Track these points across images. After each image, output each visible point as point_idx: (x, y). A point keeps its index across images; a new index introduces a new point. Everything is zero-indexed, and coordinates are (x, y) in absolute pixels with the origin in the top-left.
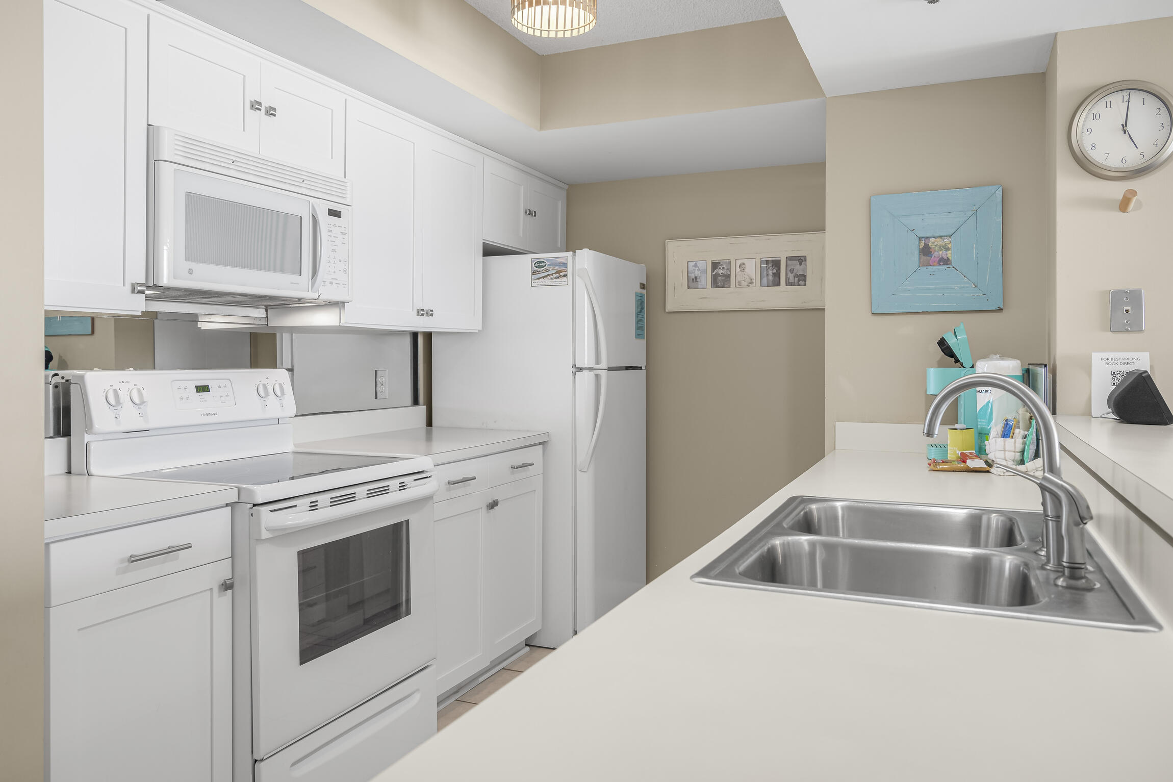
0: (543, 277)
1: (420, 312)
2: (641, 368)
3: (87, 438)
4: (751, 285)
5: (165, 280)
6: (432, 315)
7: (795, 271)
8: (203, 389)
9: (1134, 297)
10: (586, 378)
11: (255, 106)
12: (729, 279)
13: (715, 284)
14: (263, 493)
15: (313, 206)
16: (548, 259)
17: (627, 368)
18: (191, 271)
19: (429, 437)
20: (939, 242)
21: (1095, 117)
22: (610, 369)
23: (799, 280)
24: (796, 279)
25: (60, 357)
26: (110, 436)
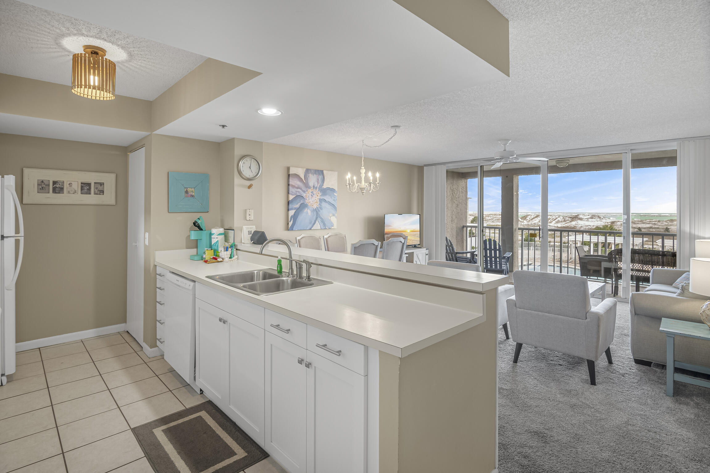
4: (75, 193)
7: (98, 188)
10: (10, 242)
12: (62, 190)
13: (54, 191)
20: (191, 189)
21: (245, 163)
23: (100, 193)
24: (99, 192)
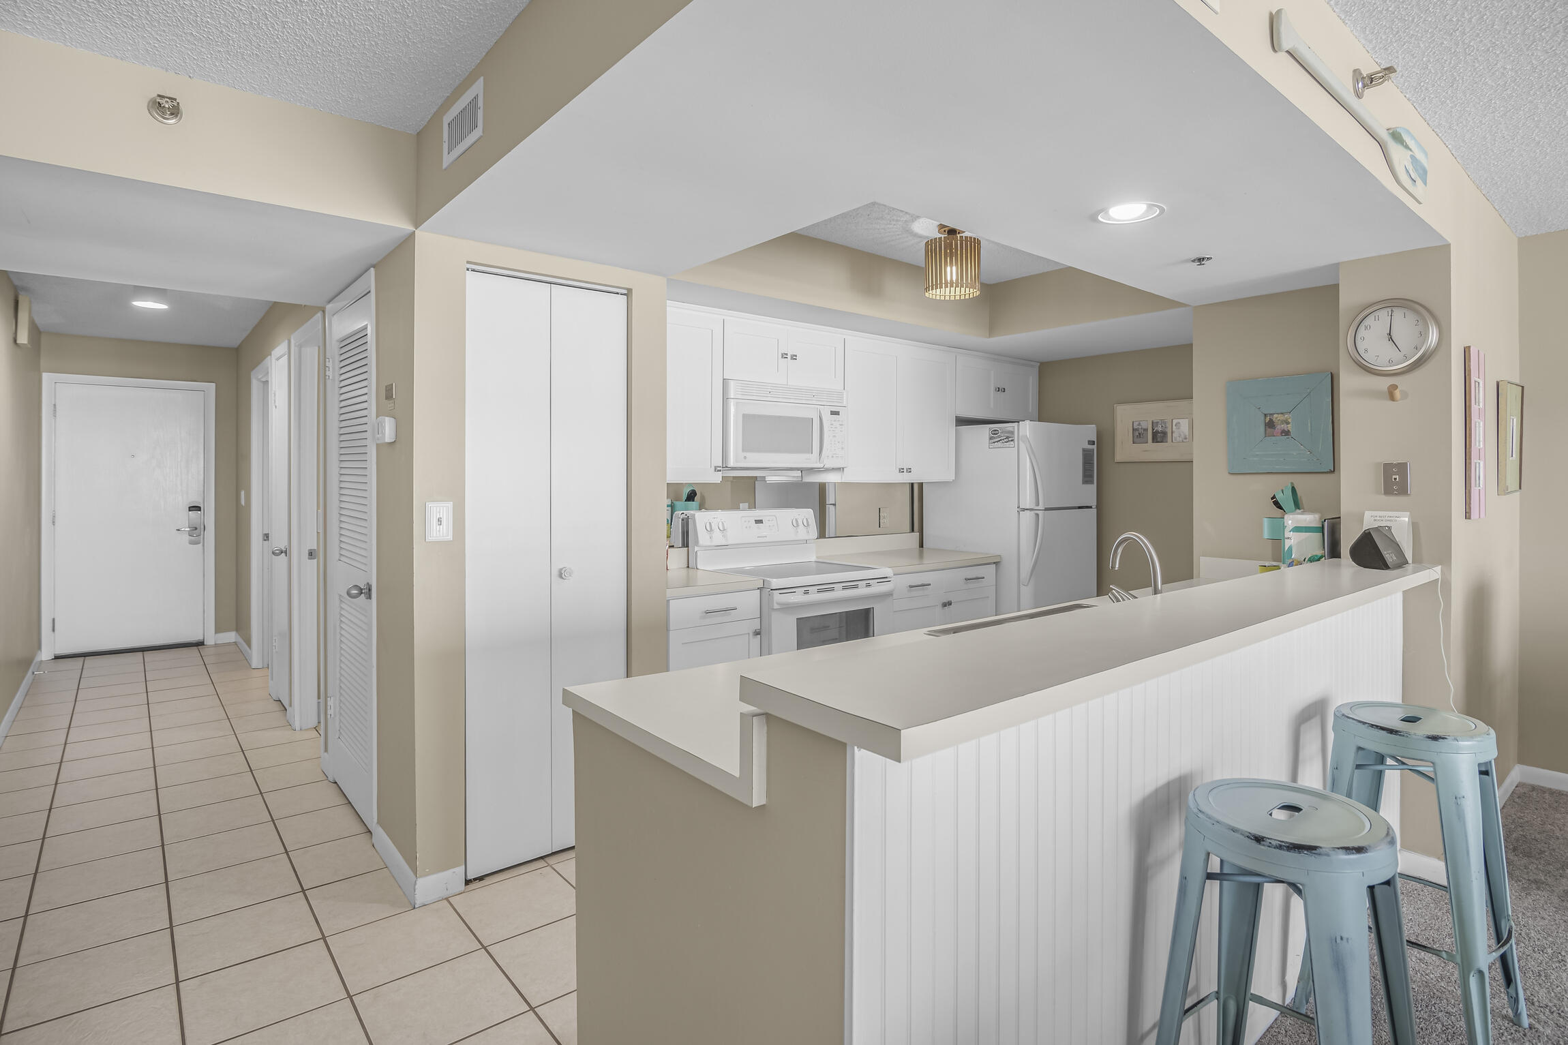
0: (997, 442)
1: (901, 471)
2: (1091, 507)
3: (696, 549)
4: (1185, 441)
5: (731, 464)
6: (910, 472)
8: (759, 522)
9: (1402, 468)
10: (1027, 517)
11: (784, 356)
12: (1166, 436)
13: (1155, 440)
14: (776, 583)
15: (820, 412)
16: (1000, 428)
17: (1080, 508)
18: (745, 457)
19: (921, 556)
20: (1281, 417)
21: (1366, 328)
22: (1046, 509)
25: (701, 493)
26: (708, 548)
